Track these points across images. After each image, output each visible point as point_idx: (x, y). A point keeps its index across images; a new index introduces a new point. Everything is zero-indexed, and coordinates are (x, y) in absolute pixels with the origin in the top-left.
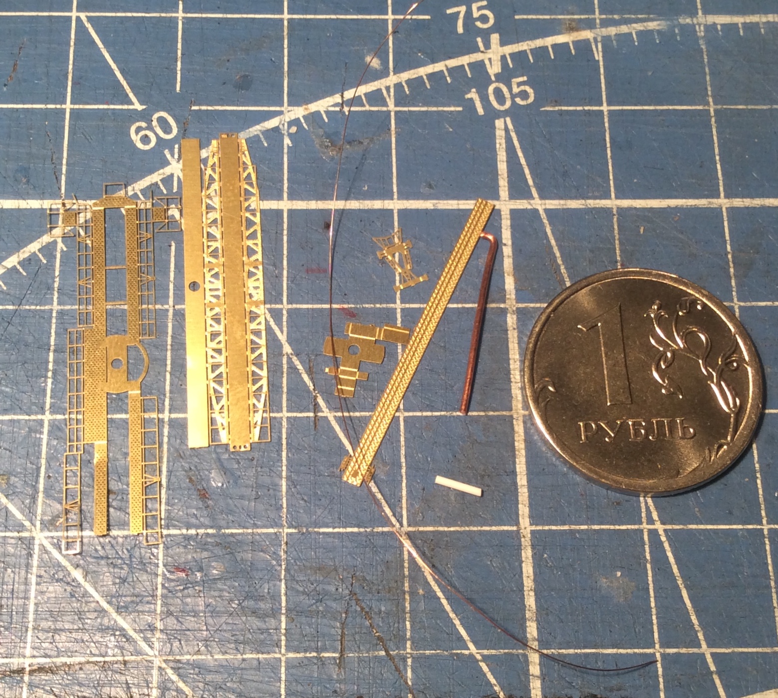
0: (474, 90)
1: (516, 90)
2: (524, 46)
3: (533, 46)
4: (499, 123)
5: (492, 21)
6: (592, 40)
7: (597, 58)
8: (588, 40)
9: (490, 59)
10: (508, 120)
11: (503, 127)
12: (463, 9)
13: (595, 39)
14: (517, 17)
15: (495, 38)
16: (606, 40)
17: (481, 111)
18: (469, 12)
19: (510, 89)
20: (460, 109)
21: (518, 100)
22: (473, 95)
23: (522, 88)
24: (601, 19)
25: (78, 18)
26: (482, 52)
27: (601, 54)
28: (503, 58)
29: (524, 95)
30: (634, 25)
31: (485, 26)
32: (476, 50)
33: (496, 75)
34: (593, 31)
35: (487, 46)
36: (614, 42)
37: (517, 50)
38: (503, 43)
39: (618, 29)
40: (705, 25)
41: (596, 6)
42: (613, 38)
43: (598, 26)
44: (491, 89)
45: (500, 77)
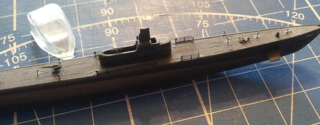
0: (7, 60)
1: (21, 57)
2: (24, 44)
3: (27, 44)
4: (15, 67)
5: (14, 39)
9: (13, 50)
10: (18, 66)
12: (5, 37)
14: (22, 36)
15: (15, 44)
17: (9, 65)
18: (7, 38)
19: (19, 57)
20: (2, 66)
21: (21, 60)
22: (7, 61)
23: (23, 56)
26: (11, 48)
28: (17, 49)
29: (23, 58)
31: (12, 41)
32: (9, 48)
33: (15, 54)
35: (12, 46)
37: (21, 46)
38: (17, 44)
40: (80, 29)
44: (13, 59)
45: (16, 54)
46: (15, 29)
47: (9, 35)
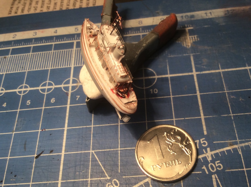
0: (204, 166)
1: (217, 165)
2: (217, 151)
3: (220, 151)
4: (213, 176)
5: (207, 144)
6: (238, 148)
7: (240, 153)
8: (236, 148)
9: (208, 156)
10: (216, 175)
11: (215, 177)
12: (198, 141)
13: (238, 147)
14: (214, 142)
15: (208, 149)
16: (242, 148)
17: (207, 173)
18: (200, 142)
19: (215, 165)
20: (201, 172)
21: (218, 168)
22: (204, 168)
23: (219, 164)
24: (239, 141)
25: (92, 152)
26: (205, 154)
27: (241, 152)
28: (212, 155)
29: (220, 167)
30: (249, 142)
31: (205, 146)
32: (203, 153)
33: (210, 161)
34: (237, 145)
35: (207, 152)
36: (244, 148)
37: (215, 153)
38: (211, 151)
39: (245, 144)
41: (237, 137)
42: (244, 147)
43: (239, 143)
44: (209, 165)
45: (212, 161)
46: (205, 133)
47: (202, 138)
